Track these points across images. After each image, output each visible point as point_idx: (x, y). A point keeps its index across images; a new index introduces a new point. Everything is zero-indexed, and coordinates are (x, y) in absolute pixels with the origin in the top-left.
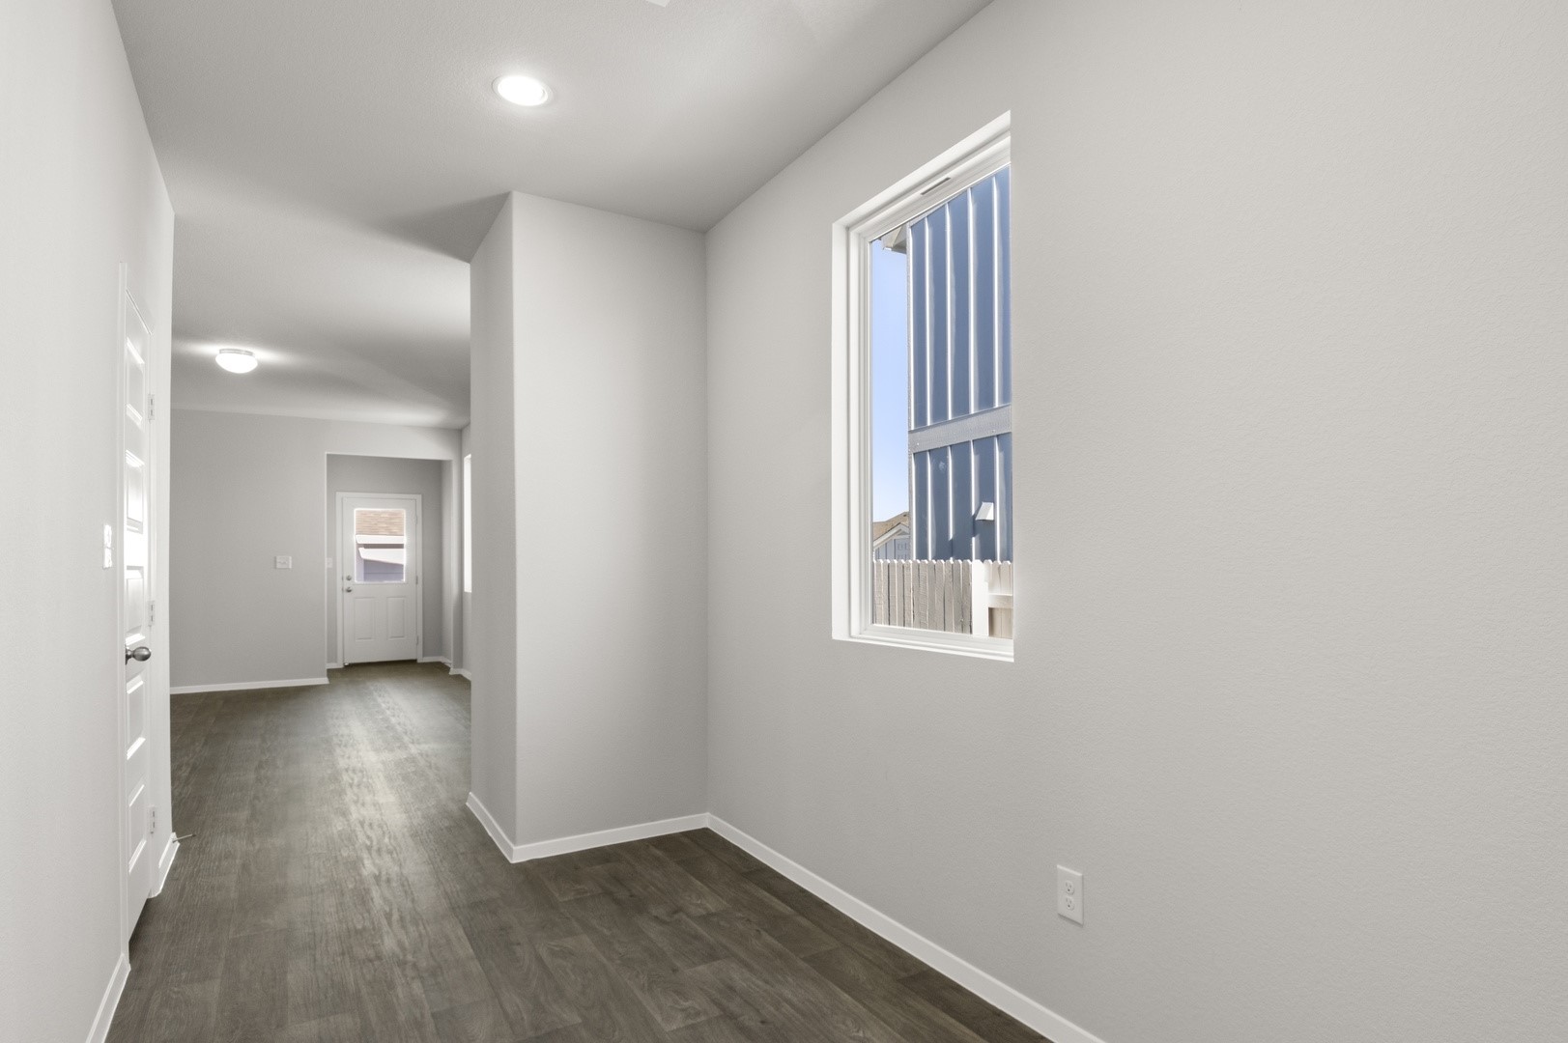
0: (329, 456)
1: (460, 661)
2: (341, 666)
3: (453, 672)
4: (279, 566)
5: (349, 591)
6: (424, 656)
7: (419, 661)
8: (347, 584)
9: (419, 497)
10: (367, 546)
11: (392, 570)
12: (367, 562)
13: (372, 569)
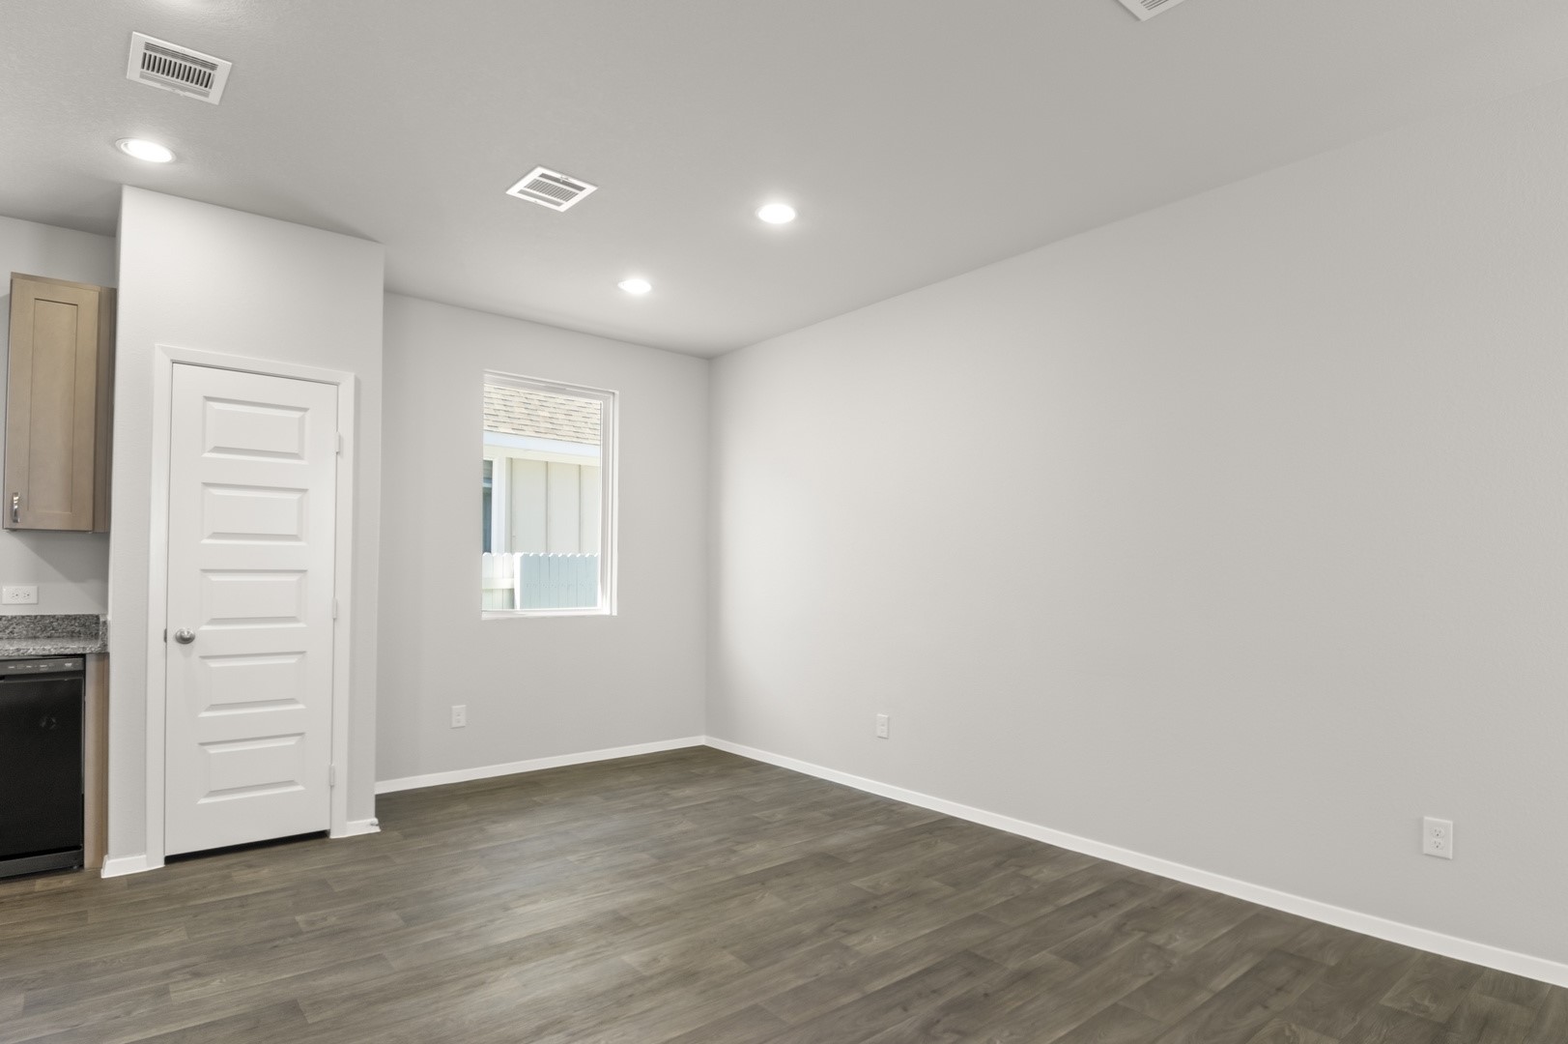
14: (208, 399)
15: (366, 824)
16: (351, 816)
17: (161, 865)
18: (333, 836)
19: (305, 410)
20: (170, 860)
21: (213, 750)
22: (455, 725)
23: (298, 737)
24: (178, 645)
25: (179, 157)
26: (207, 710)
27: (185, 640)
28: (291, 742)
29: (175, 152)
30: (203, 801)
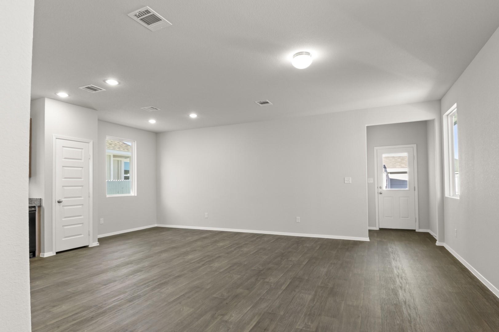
0: (368, 128)
1: (443, 239)
2: (378, 229)
3: (438, 244)
4: (346, 182)
5: (381, 194)
6: (419, 228)
7: (417, 231)
8: (380, 190)
9: (415, 146)
10: (391, 173)
11: (402, 183)
12: (391, 179)
13: (393, 183)
14: (63, 147)
15: (96, 244)
16: (93, 242)
17: (55, 254)
18: (90, 246)
19: (82, 149)
20: (57, 253)
21: (65, 227)
22: (101, 223)
23: (82, 224)
24: (58, 203)
25: (69, 95)
26: (64, 218)
27: (59, 202)
28: (81, 225)
29: (68, 95)
30: (63, 239)
